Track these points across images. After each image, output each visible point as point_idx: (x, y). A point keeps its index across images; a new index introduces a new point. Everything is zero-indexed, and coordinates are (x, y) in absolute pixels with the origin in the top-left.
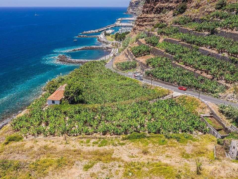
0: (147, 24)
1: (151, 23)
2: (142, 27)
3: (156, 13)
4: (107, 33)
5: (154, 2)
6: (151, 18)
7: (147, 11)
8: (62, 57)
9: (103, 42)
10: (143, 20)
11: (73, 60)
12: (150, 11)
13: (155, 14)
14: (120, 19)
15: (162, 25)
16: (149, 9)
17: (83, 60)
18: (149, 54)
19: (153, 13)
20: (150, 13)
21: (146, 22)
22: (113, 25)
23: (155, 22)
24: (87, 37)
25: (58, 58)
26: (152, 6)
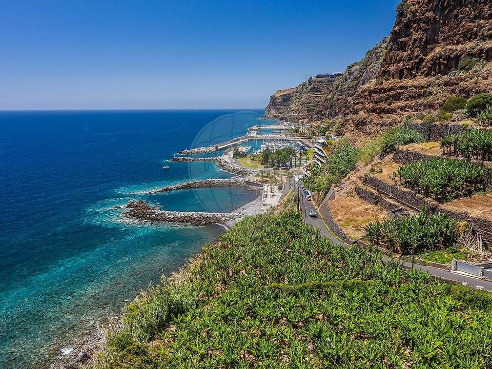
0: (406, 106)
1: (420, 101)
2: (388, 115)
3: (433, 73)
4: (240, 150)
5: (423, 45)
6: (416, 87)
7: (402, 71)
8: (137, 206)
9: (233, 170)
10: (388, 95)
11: (167, 213)
12: (410, 70)
13: (427, 76)
14: (254, 128)
15: (484, 98)
16: (408, 65)
17: (195, 213)
18: (484, 190)
19: (422, 73)
20: (411, 74)
21: (399, 99)
22: (246, 138)
23: (437, 96)
24: (193, 161)
25: (128, 210)
26: (417, 57)
